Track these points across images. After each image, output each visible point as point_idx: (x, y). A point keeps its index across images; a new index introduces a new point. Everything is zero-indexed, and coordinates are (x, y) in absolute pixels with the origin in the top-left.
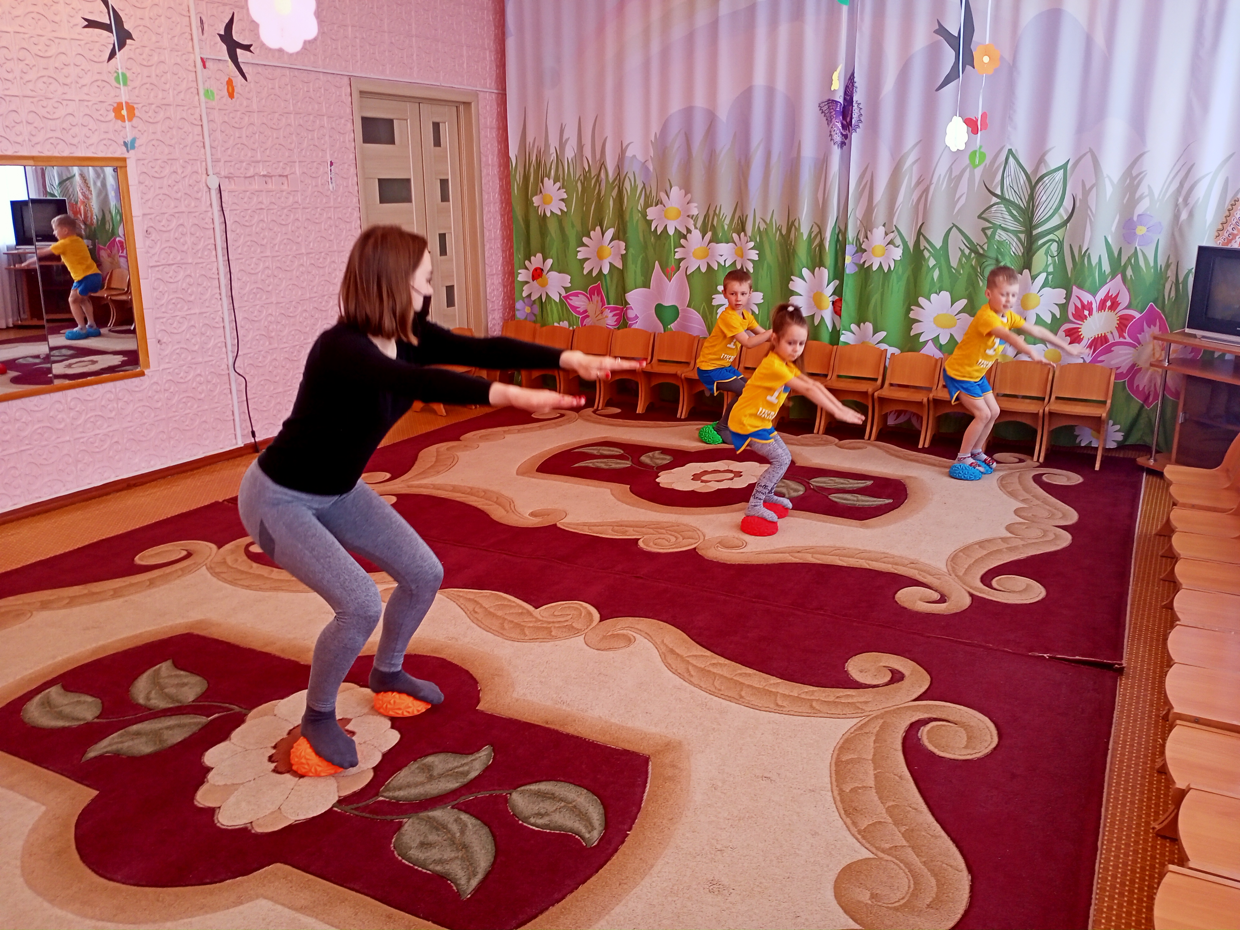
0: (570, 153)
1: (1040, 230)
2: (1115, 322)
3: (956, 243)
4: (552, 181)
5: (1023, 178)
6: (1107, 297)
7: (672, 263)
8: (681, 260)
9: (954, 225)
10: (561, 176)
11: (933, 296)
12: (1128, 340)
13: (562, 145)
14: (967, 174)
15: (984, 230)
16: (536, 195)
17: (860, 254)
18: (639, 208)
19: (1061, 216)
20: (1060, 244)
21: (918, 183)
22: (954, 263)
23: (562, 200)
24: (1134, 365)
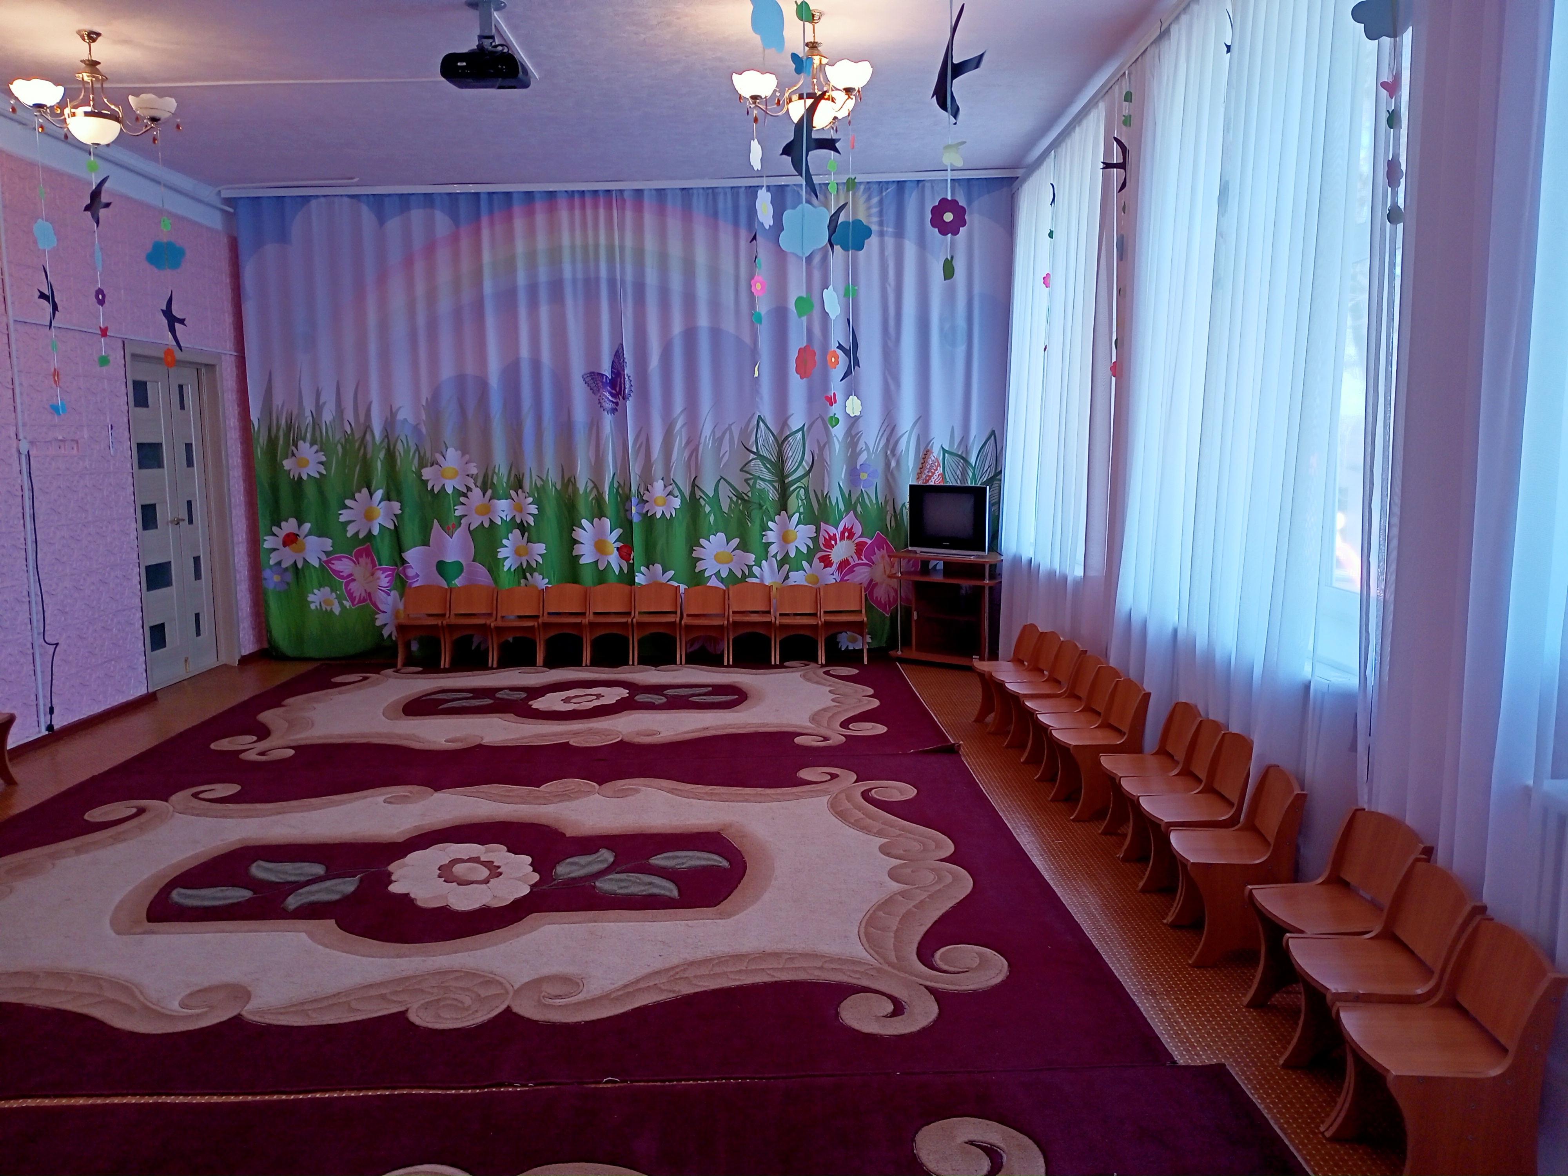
0: (328, 416)
1: (790, 479)
2: (854, 548)
3: (725, 493)
4: (308, 445)
5: (771, 438)
6: (845, 529)
7: (452, 521)
8: (462, 517)
9: (722, 478)
10: (319, 439)
11: (712, 537)
12: (865, 561)
13: (319, 407)
14: (727, 435)
15: (746, 480)
16: (287, 458)
17: (642, 505)
18: (414, 469)
19: (804, 467)
20: (806, 490)
21: (688, 442)
22: (725, 509)
23: (322, 463)
24: (871, 581)
